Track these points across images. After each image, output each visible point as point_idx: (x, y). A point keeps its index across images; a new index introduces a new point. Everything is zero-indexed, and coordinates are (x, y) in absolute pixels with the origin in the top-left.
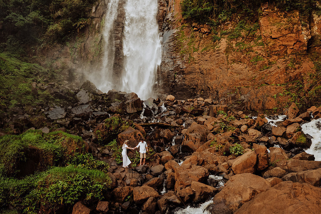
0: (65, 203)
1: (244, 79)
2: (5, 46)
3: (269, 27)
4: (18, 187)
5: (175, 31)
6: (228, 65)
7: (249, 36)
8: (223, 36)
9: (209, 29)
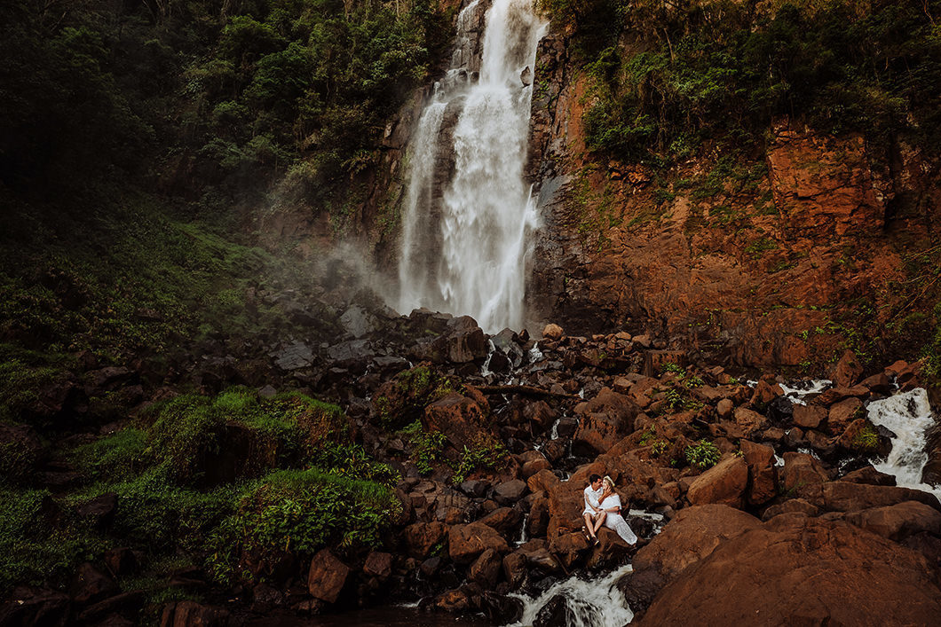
0: (295, 549)
1: (730, 292)
2: (197, 209)
3: (791, 171)
4: (198, 509)
5: (568, 179)
6: (691, 258)
7: (743, 193)
8: (680, 191)
9: (647, 176)
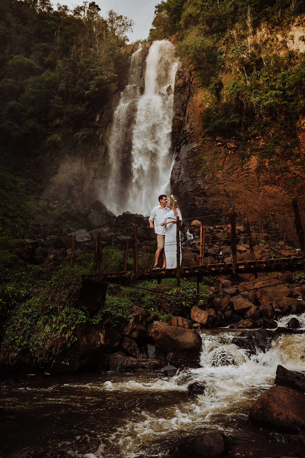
1: (280, 205)
6: (260, 187)
7: (286, 154)
8: (253, 153)
9: (236, 145)
